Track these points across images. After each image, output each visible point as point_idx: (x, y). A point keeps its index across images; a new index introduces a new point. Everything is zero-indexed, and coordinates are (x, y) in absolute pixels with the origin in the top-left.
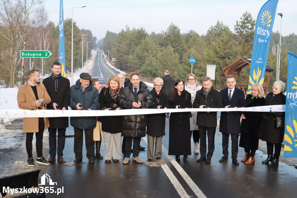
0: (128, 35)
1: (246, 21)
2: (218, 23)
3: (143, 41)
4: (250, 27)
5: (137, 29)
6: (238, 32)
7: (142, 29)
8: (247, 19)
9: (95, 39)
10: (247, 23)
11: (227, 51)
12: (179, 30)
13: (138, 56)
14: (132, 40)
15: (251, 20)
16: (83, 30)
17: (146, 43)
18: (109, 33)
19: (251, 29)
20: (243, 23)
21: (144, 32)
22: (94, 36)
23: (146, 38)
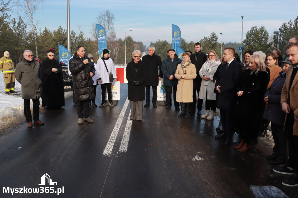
0: (159, 44)
1: (213, 37)
2: (205, 37)
3: (165, 47)
4: (215, 39)
5: (163, 41)
6: (209, 42)
7: (165, 41)
8: (213, 36)
9: (145, 46)
10: (214, 38)
11: (204, 51)
12: (185, 41)
13: (163, 54)
14: (160, 47)
15: (215, 36)
16: (138, 42)
17: (167, 48)
18: (152, 43)
19: (216, 41)
20: (212, 37)
21: (166, 42)
22: (144, 45)
23: (167, 45)
